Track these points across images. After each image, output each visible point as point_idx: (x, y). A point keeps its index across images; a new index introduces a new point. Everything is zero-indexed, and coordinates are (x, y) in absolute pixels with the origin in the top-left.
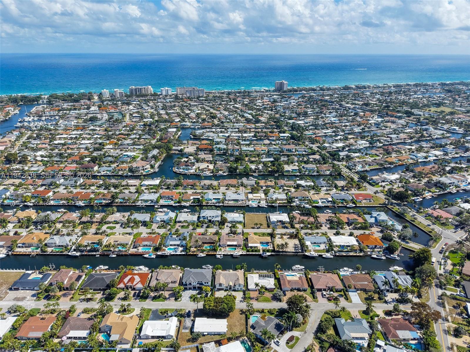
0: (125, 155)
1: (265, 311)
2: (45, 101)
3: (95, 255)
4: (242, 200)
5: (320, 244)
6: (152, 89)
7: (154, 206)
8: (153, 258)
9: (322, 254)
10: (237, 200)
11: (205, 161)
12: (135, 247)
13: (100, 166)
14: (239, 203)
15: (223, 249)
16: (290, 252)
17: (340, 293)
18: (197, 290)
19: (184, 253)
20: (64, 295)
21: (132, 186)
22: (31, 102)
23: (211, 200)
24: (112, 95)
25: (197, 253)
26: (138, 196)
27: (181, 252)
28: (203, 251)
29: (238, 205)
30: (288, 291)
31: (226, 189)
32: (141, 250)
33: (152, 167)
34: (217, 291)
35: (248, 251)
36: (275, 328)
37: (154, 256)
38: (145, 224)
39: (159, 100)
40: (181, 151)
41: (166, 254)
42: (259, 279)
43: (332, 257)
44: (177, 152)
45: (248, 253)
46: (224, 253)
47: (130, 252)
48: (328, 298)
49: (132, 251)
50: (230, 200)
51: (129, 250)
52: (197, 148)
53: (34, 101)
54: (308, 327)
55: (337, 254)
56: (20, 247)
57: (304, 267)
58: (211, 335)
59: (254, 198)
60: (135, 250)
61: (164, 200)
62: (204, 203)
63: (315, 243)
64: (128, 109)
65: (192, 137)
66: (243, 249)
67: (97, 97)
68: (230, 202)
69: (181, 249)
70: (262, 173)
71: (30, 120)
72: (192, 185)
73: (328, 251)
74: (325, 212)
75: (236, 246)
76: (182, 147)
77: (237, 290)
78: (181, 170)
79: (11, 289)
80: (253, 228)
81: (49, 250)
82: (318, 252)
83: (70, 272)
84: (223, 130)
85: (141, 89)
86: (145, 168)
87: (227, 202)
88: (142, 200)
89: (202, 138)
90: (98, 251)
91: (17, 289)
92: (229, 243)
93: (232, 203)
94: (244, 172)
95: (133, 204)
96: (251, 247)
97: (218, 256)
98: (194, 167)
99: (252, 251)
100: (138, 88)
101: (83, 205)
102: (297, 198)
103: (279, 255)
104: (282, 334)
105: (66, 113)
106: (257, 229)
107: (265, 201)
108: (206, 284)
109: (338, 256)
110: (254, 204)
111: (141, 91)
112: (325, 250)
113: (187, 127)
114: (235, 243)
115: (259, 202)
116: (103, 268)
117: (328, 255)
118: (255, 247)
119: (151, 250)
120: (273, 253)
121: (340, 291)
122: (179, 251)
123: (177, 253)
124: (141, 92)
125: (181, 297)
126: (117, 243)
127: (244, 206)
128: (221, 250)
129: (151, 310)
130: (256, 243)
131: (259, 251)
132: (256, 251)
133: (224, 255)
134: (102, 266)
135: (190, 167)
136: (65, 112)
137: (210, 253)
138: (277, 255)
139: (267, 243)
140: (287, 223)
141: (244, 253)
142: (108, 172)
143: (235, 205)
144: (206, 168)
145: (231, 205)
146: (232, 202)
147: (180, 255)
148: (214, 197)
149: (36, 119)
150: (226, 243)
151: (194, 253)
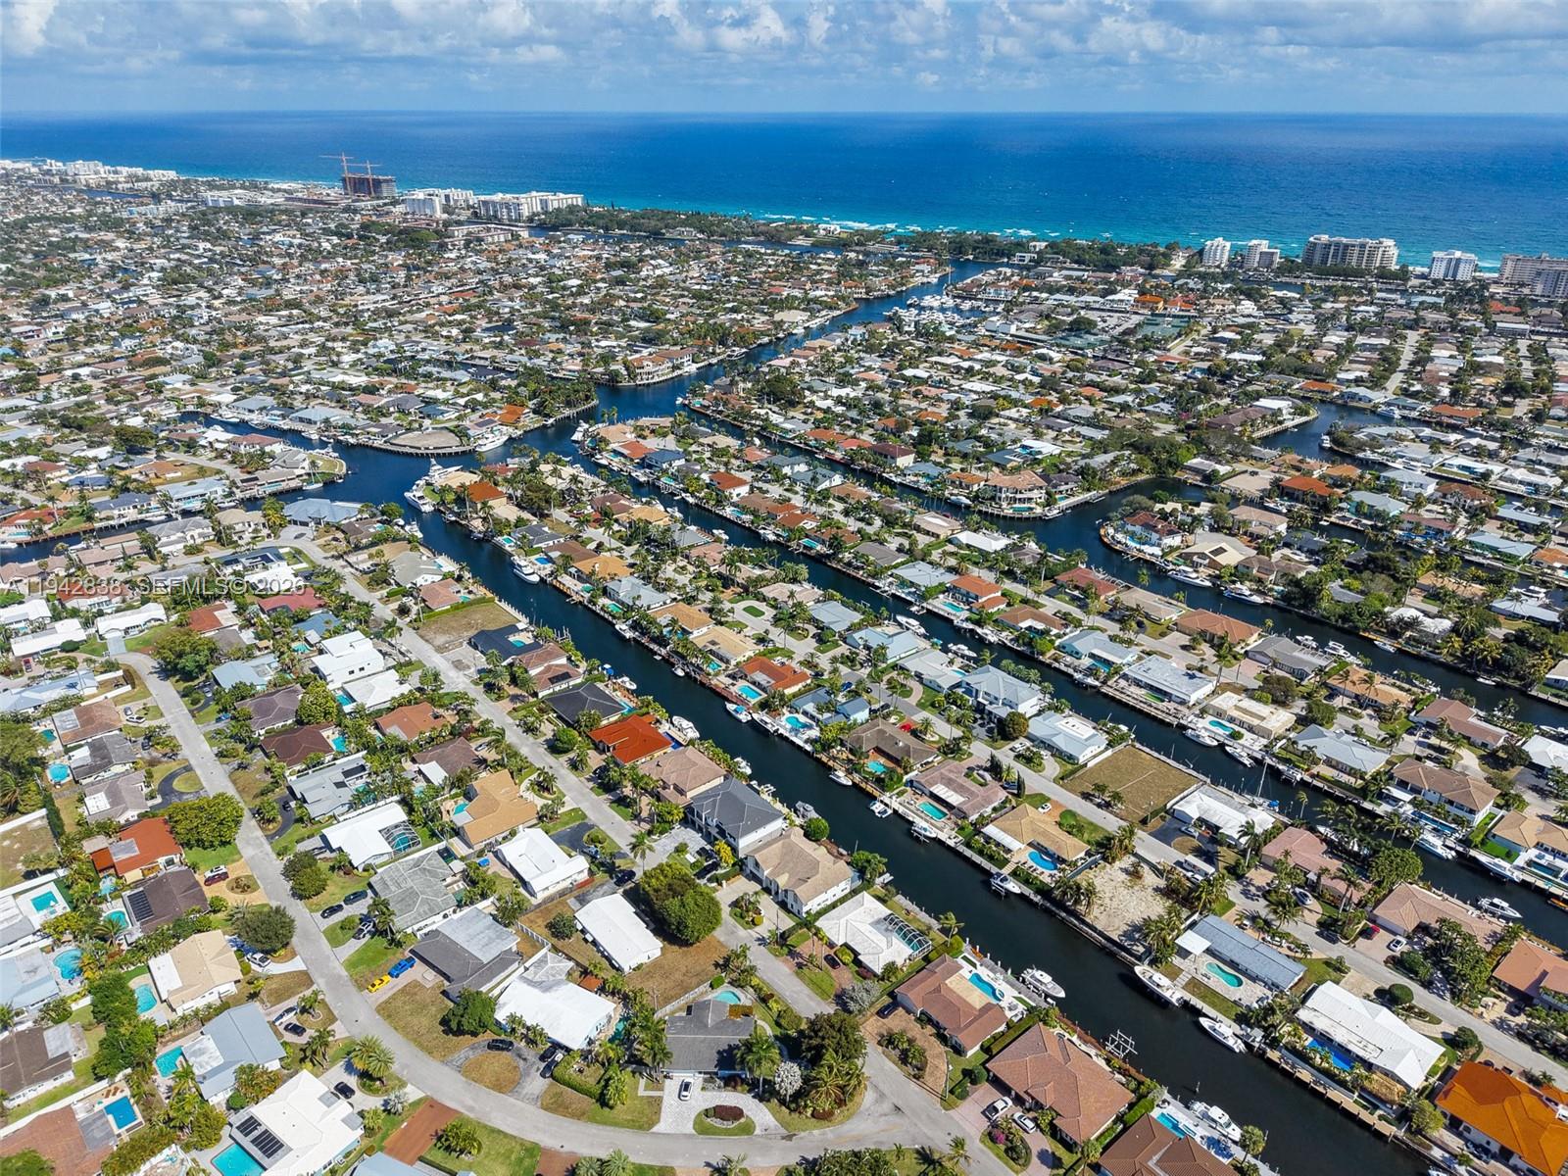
0: (1024, 447)
1: (772, 1003)
2: (1028, 257)
3: (655, 653)
4: (1183, 702)
5: (1254, 979)
6: (1394, 252)
7: (911, 603)
8: (740, 721)
9: (1207, 1009)
10: (1166, 694)
11: (1245, 533)
12: (733, 677)
13: (922, 457)
14: (1161, 705)
15: (908, 796)
16: (1094, 929)
17: (1061, 1152)
19: (808, 748)
20: (514, 698)
21: (927, 533)
22: (995, 256)
23: (1077, 655)
24: (1238, 260)
25: (837, 766)
26: (903, 563)
27: (806, 742)
28: (853, 768)
29: (1154, 712)
30: (909, 1012)
31: (1184, 647)
32: (739, 687)
33: (1049, 500)
34: (747, 877)
35: (968, 845)
36: (719, 1052)
37: (744, 717)
38: (823, 637)
39: (1379, 295)
40: (1210, 478)
41: (769, 727)
42: (876, 923)
43: (1239, 1046)
45: (962, 849)
46: (898, 808)
47: (714, 682)
48: (995, 1125)
49: (721, 681)
50: (1138, 683)
51: (716, 675)
52: (1276, 484)
53: (1001, 253)
54: (816, 1132)
55: (1274, 1055)
56: (570, 574)
57: (1062, 994)
58: (599, 951)
59: (1235, 714)
60: (729, 681)
61: (951, 600)
62: (1048, 655)
63: (1233, 964)
64: (1234, 311)
65: (1327, 444)
66: (961, 829)
67: (1183, 262)
68: (1134, 690)
69: (815, 733)
71: (936, 304)
73: (1243, 1019)
74: (1484, 902)
75: (950, 806)
76: (1223, 469)
78: (1120, 536)
79: (470, 643)
80: (1086, 796)
81: (603, 601)
82: (1203, 998)
83: (558, 656)
85: (1346, 246)
86: (1018, 496)
87: (1123, 683)
88: (897, 577)
89: (1361, 455)
90: (665, 647)
91: (475, 647)
92: (940, 790)
93: (1135, 695)
94: (1345, 618)
95: (870, 580)
96: (988, 839)
97: (877, 807)
98: (1176, 541)
99: (981, 853)
100: (1337, 244)
101: (772, 537)
102: (1415, 790)
103: (1053, 915)
104: (726, 1085)
105: (1037, 298)
106: (1099, 805)
107: (1265, 741)
108: (732, 841)
109: (1270, 1062)
110: (1206, 731)
111: (1344, 255)
112: (1239, 1010)
113: (1362, 405)
114: (954, 799)
115: (1235, 736)
116: (628, 685)
117: (1227, 1031)
118: (997, 844)
119: (753, 701)
120: (1037, 899)
121: (1070, 1146)
122: (805, 737)
123: (794, 739)
124: (1343, 260)
125: (661, 833)
126: (711, 647)
127: (1170, 725)
128: (901, 794)
129: (585, 816)
130: (1016, 836)
131: (1003, 864)
132: (991, 858)
133: (895, 812)
134: (626, 679)
135: (1154, 536)
136: (1035, 294)
137: (866, 787)
138: (1047, 910)
139: (1057, 860)
140: (1229, 846)
141: (951, 843)
142: (923, 480)
143: (1146, 709)
144: (1202, 556)
145: (1132, 702)
146: (1143, 691)
147: (799, 748)
148: (1096, 652)
149: (950, 302)
150: (935, 785)
151: (831, 763)
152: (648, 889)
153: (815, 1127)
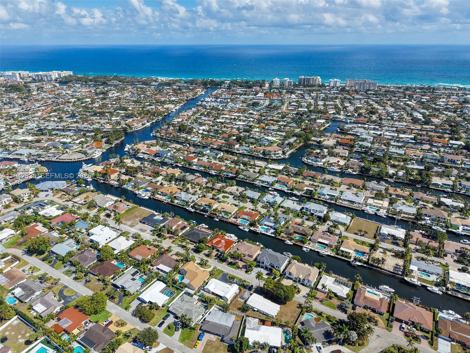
0: (266, 139)
1: (323, 315)
2: (226, 85)
3: (204, 215)
4: (359, 204)
5: (432, 274)
6: (320, 80)
7: (268, 188)
8: (246, 231)
9: (428, 285)
10: (353, 202)
11: (339, 156)
12: (236, 218)
13: (241, 145)
14: (354, 205)
15: (312, 244)
16: (386, 270)
17: (426, 334)
18: (268, 271)
19: (273, 235)
20: (170, 238)
21: (258, 166)
22: (216, 85)
23: (324, 195)
24: (282, 84)
25: (285, 240)
26: (259, 176)
27: (271, 234)
28: (291, 240)
29: (351, 207)
30: (360, 307)
31: (348, 189)
32: (239, 221)
33: (284, 153)
34: (286, 278)
35: (338, 254)
36: (323, 334)
37: (247, 230)
38: (252, 201)
39: (323, 91)
40: (319, 142)
41: (258, 231)
42: (334, 283)
43: (441, 293)
44: (315, 143)
45: (336, 256)
46: (311, 248)
47: (230, 220)
48: (405, 333)
49: (232, 220)
50: (345, 200)
51: (230, 218)
52: (337, 142)
53: (218, 85)
54: (363, 350)
55: (450, 293)
56: (159, 194)
57: (394, 291)
58: (260, 313)
59: (375, 204)
60: (235, 220)
61: (279, 185)
62: (316, 196)
63: (424, 271)
64: (290, 97)
65: (339, 130)
66: (333, 250)
67: (268, 85)
68: (344, 202)
69: (272, 231)
70: (400, 181)
71: (209, 100)
72: (312, 177)
73: (437, 285)
74: (462, 241)
75: (327, 245)
76: (322, 139)
77: (305, 284)
78: (309, 161)
79: (141, 222)
80: (356, 234)
81: (176, 201)
82: (424, 282)
83: (179, 221)
84: (377, 127)
85: (309, 79)
86: (276, 153)
87: (341, 201)
88: (260, 180)
89: (349, 132)
90: (207, 212)
91: (144, 223)
92: (320, 240)
93: (346, 204)
94: (378, 175)
95: (252, 182)
96: (342, 251)
97: (304, 249)
98: (324, 160)
99: (342, 256)
100: (307, 78)
101: (214, 174)
102: (429, 216)
103: (372, 269)
104: (330, 344)
105: (237, 97)
106: (361, 236)
107: (386, 210)
108: (277, 268)
109: (449, 295)
110: (371, 211)
111: (309, 81)
112: (435, 283)
113: (339, 119)
114: (326, 242)
115: (378, 210)
116: (204, 226)
117: (436, 289)
118: (346, 252)
119: (247, 224)
120: (365, 265)
121: (428, 333)
122: (270, 232)
123: (267, 234)
124: (309, 83)
125: (251, 271)
126: (223, 210)
127: (359, 210)
128: (309, 244)
129: (223, 272)
130: (351, 249)
131: (350, 258)
132: (346, 257)
134: (204, 225)
135: (319, 160)
136: (236, 96)
137: (297, 244)
138: (369, 268)
139: (363, 253)
140: (400, 240)
141: (332, 255)
142: (245, 152)
143: (349, 206)
144: (335, 163)
145: (344, 205)
146: (347, 202)
147: (269, 236)
148: (329, 193)
149: (213, 100)
150: (318, 239)
151: (283, 239)
152: (269, 289)
153: (362, 349)
